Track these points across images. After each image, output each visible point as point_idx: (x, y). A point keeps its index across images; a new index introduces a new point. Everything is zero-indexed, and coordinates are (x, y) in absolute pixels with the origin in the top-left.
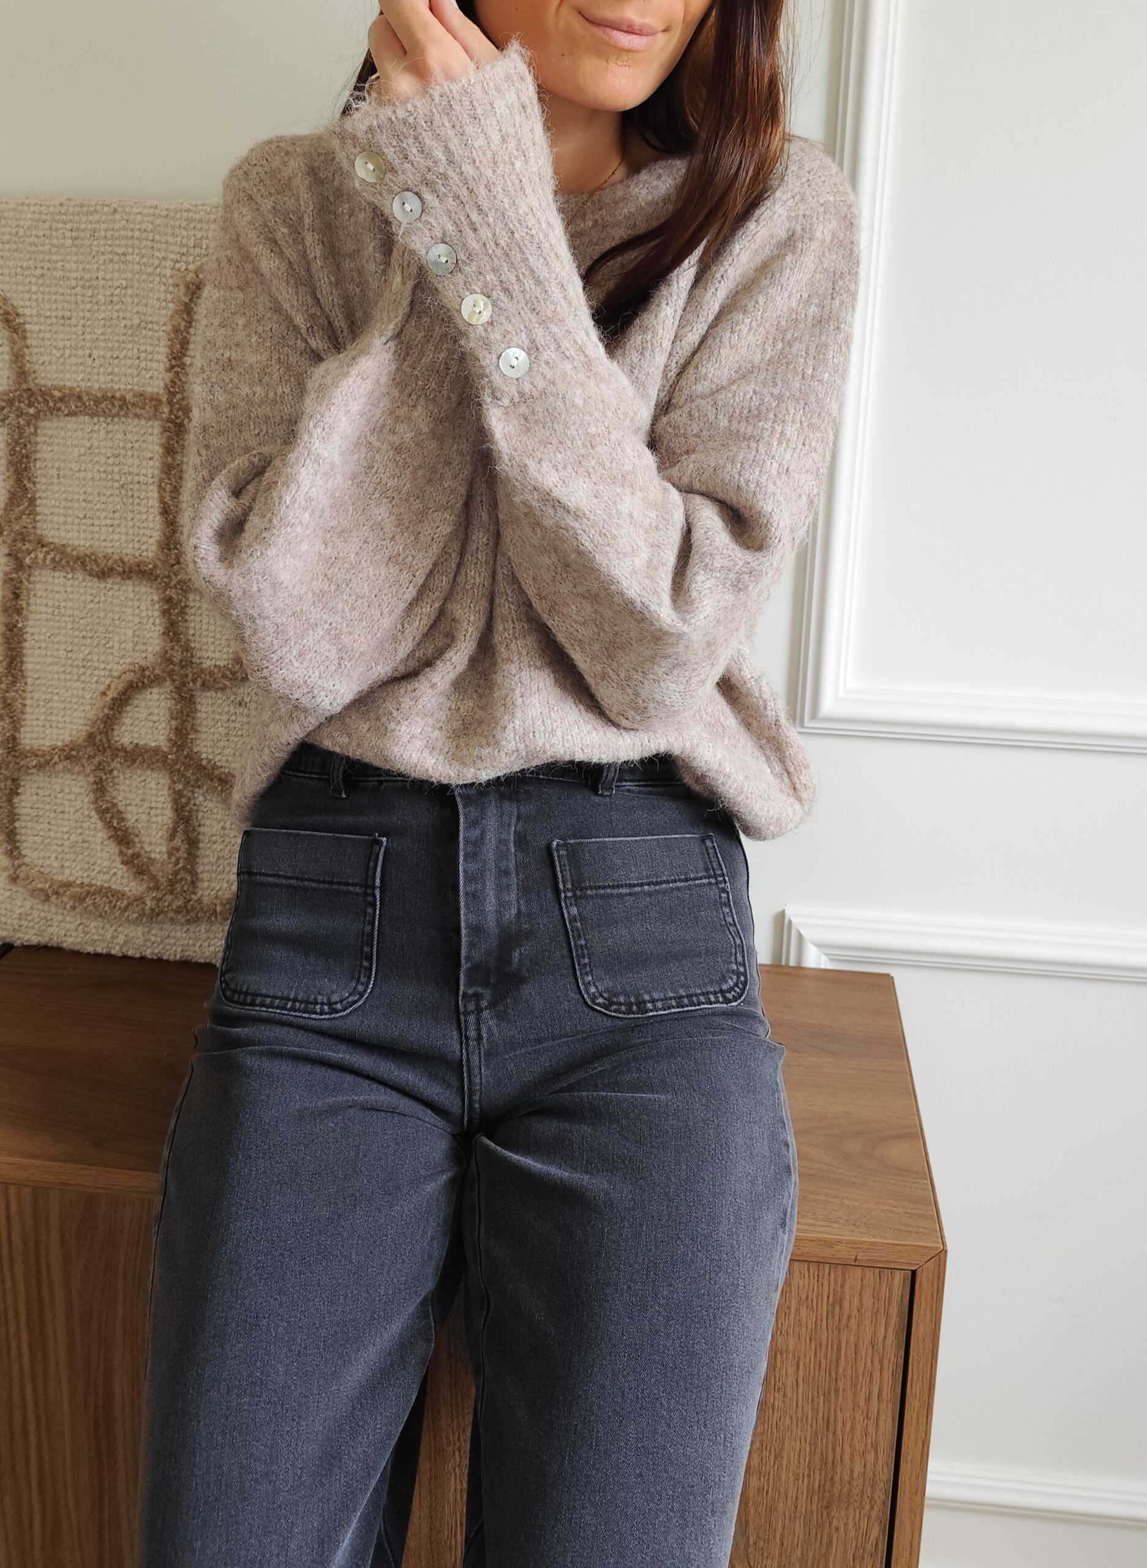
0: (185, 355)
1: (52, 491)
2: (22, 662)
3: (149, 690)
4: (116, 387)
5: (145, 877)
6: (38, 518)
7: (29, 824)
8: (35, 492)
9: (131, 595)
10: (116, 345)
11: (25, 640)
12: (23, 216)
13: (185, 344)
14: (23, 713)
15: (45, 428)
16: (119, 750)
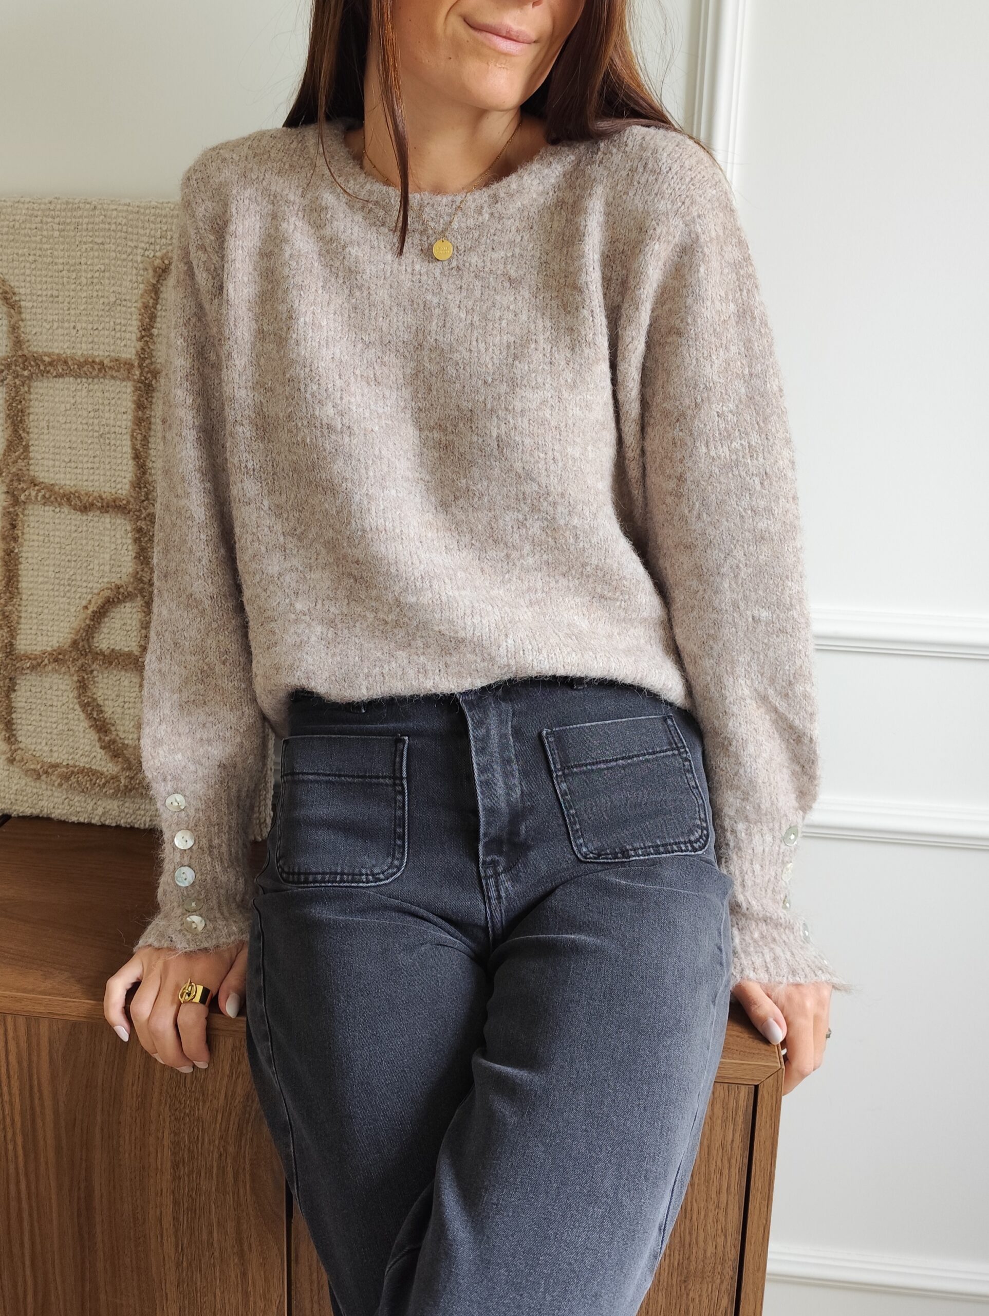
0: (153, 327)
1: (43, 440)
2: (18, 581)
3: (123, 605)
4: (96, 353)
5: (120, 759)
6: (31, 462)
7: (24, 716)
8: (28, 441)
9: (109, 526)
10: (96, 318)
11: (21, 563)
12: (19, 211)
13: (153, 317)
14: (18, 623)
15: (37, 387)
16: (97, 654)
